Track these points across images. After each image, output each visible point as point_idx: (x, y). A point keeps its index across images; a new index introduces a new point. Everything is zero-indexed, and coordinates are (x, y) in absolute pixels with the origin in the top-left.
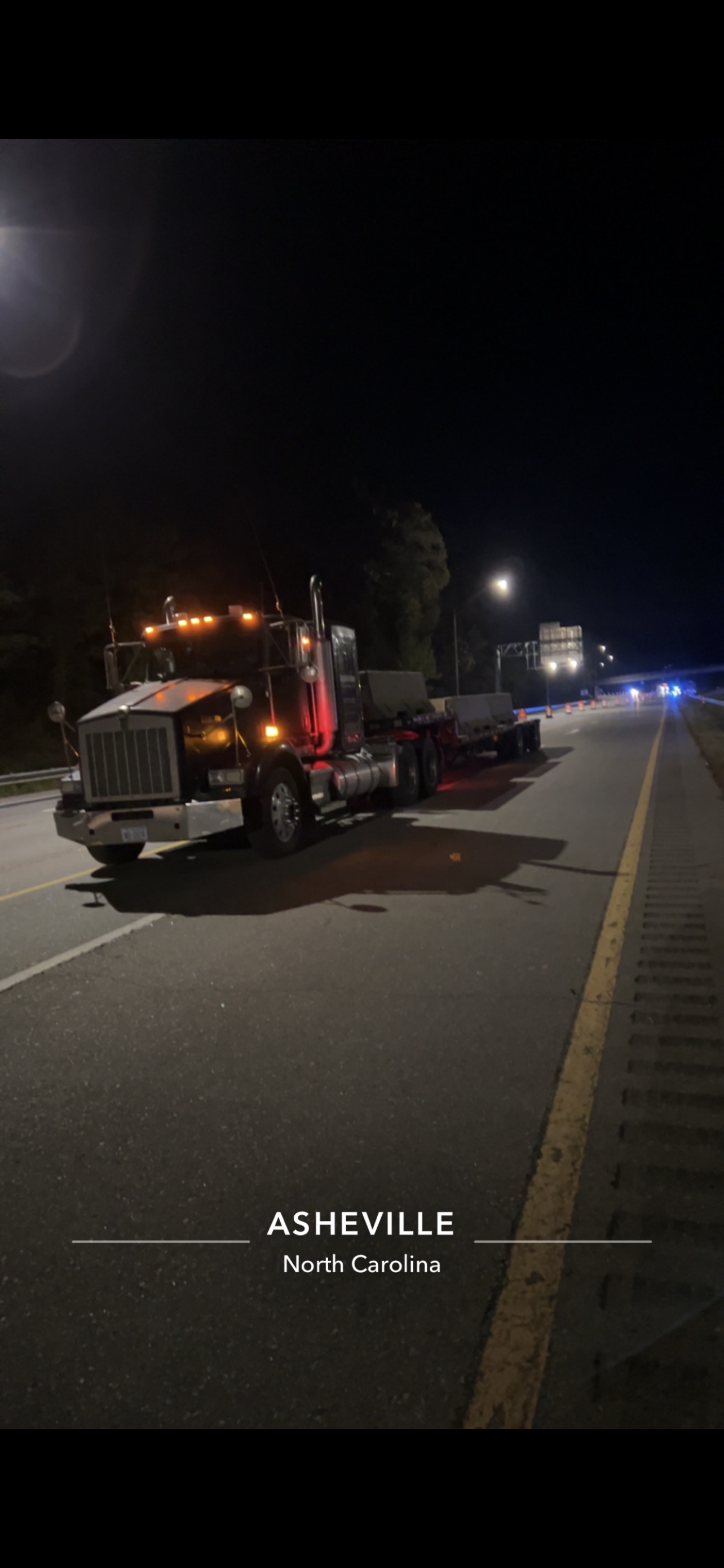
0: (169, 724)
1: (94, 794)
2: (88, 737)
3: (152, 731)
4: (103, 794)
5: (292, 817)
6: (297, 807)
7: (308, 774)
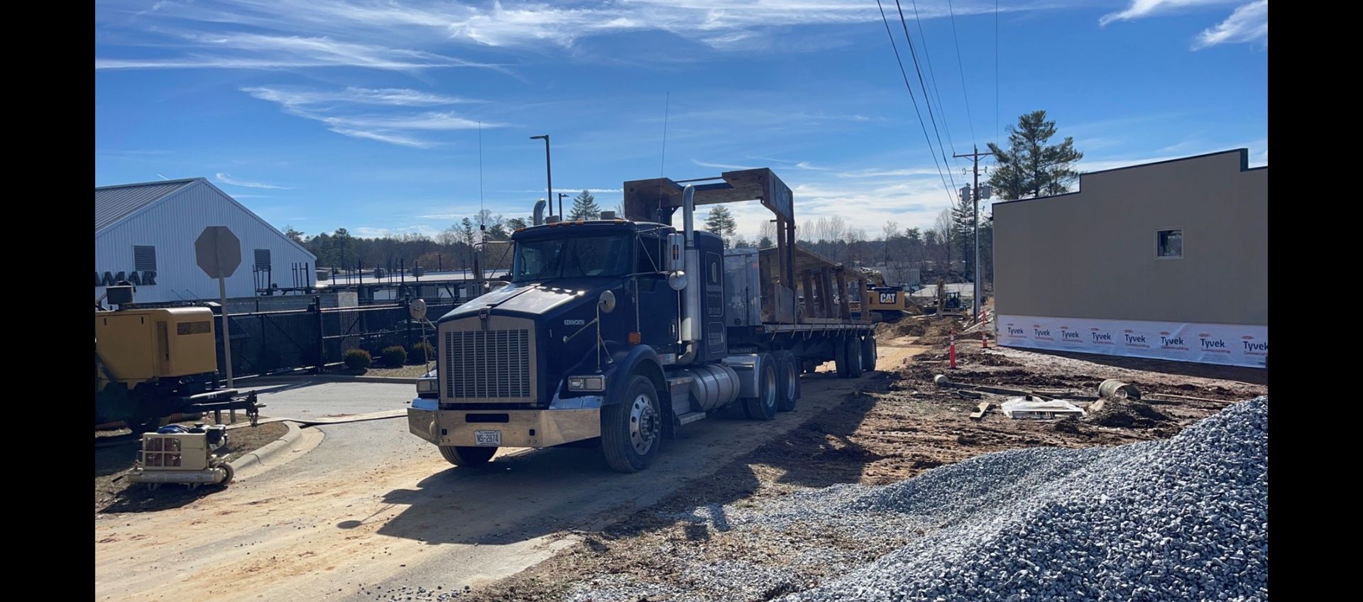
0: (530, 325)
1: (450, 395)
2: (448, 335)
3: (514, 333)
4: (459, 395)
5: (650, 430)
6: (657, 419)
7: (669, 383)
